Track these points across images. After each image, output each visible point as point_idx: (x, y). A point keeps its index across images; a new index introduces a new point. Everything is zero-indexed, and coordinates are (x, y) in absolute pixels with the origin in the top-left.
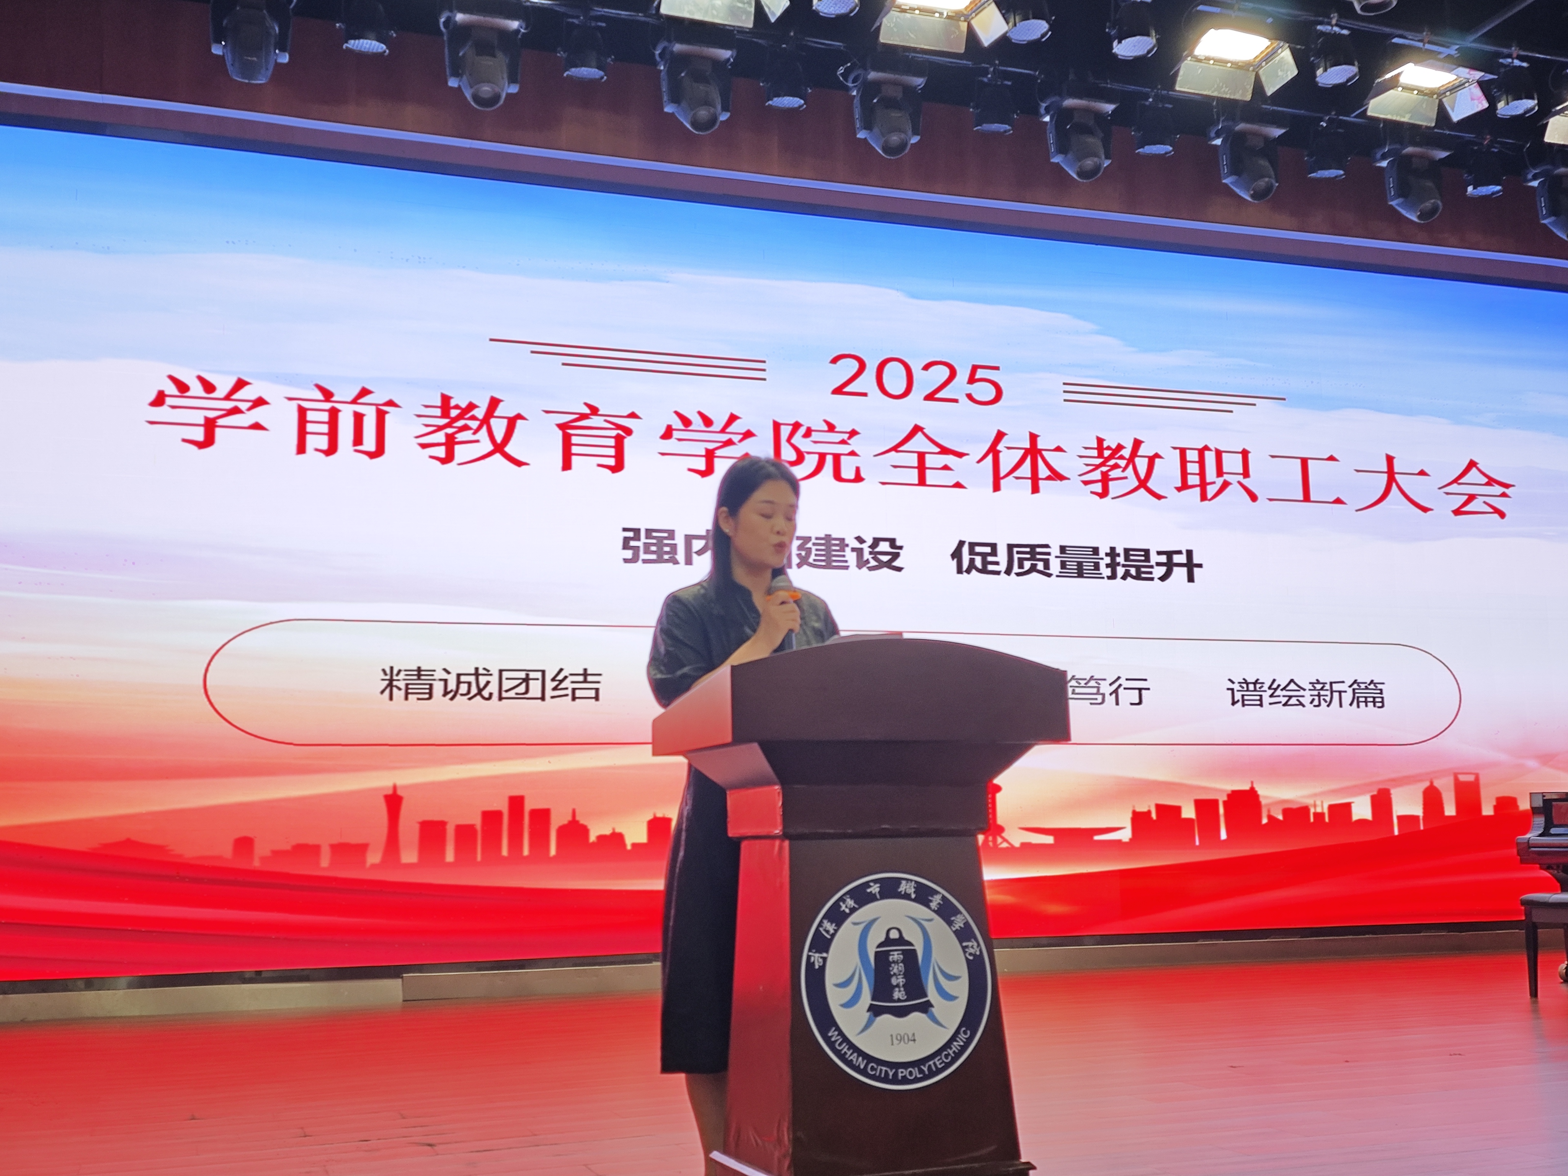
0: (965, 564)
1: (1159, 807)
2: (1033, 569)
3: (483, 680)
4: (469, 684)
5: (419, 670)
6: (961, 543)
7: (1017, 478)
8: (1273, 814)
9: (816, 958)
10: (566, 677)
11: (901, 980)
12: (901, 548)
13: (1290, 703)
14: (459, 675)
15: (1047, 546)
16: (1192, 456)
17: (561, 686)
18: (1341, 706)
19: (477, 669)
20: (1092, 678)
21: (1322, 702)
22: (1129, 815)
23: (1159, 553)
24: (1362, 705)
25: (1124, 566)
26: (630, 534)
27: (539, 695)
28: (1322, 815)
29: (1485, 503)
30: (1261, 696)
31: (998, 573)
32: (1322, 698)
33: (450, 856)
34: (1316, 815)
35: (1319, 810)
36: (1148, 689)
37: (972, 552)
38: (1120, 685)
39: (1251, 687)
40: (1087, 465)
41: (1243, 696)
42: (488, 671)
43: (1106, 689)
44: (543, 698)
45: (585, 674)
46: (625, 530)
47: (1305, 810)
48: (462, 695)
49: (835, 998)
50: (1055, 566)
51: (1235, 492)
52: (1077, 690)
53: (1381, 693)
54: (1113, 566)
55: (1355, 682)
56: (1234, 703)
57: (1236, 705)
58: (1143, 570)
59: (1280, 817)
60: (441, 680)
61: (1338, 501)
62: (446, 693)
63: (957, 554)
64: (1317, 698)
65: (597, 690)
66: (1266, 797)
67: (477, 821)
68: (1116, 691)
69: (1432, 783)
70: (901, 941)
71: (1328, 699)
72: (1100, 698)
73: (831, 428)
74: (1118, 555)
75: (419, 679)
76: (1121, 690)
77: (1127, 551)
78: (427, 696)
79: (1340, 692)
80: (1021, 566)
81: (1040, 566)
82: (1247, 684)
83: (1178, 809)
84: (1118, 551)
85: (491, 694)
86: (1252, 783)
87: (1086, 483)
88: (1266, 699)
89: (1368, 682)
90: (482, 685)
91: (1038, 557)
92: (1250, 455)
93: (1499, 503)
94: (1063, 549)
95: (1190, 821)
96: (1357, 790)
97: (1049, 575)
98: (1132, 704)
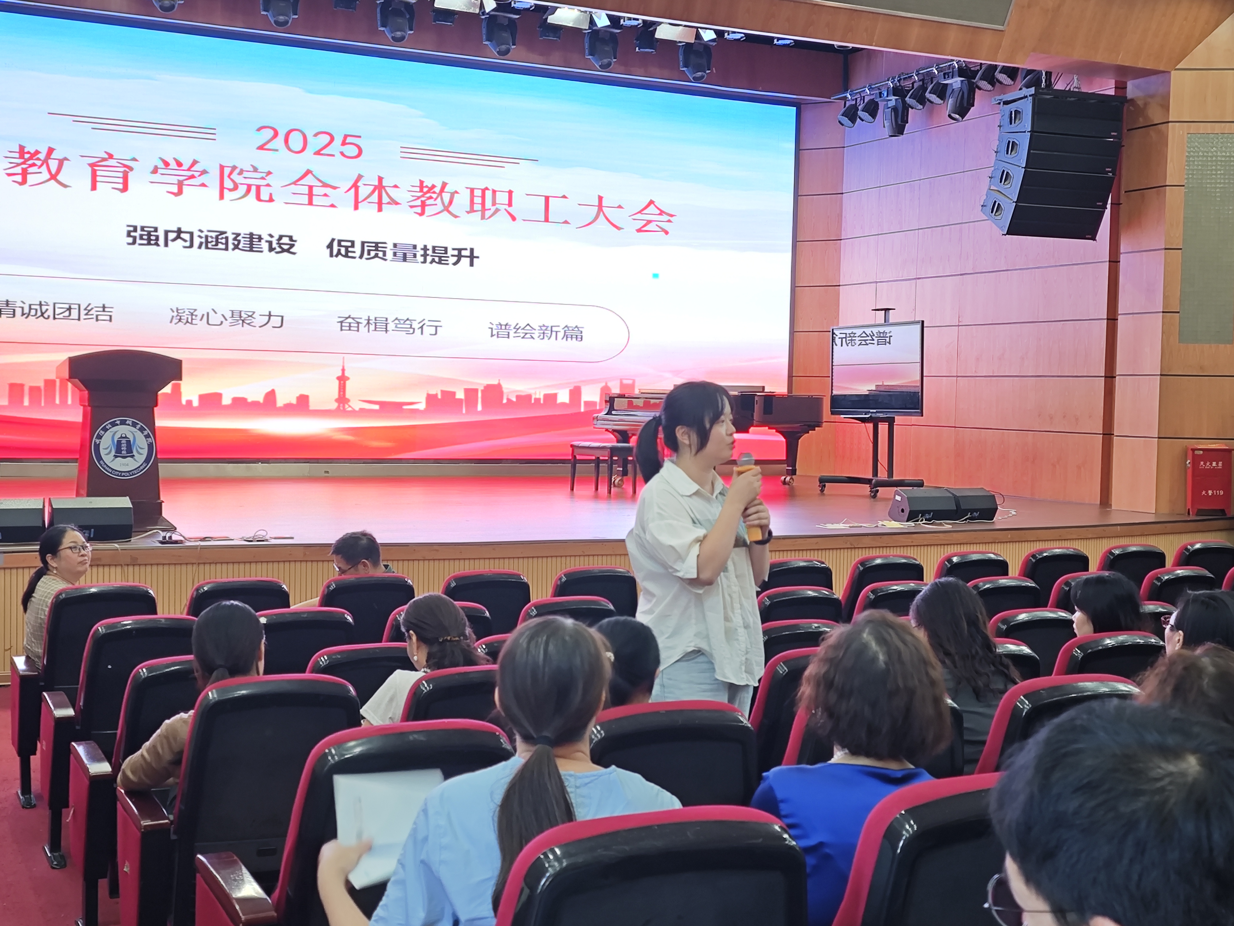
0: (335, 252)
1: (443, 392)
2: (376, 256)
3: (44, 308)
4: (36, 310)
5: (7, 301)
6: (333, 240)
7: (369, 203)
8: (510, 397)
9: (98, 441)
10: (92, 309)
11: (125, 449)
12: (295, 241)
13: (526, 337)
14: (30, 305)
15: (385, 243)
16: (478, 193)
17: (90, 313)
18: (556, 339)
19: (41, 302)
20: (408, 319)
21: (545, 337)
22: (425, 396)
23: (454, 249)
24: (569, 339)
25: (432, 256)
26: (132, 229)
27: (77, 318)
28: (539, 399)
29: (657, 225)
30: (509, 333)
31: (354, 258)
32: (545, 335)
33: (26, 403)
34: (535, 399)
35: (537, 396)
36: (441, 326)
37: (339, 245)
38: (424, 324)
39: (503, 327)
40: (413, 196)
41: (498, 332)
42: (47, 303)
43: (416, 325)
44: (79, 319)
45: (104, 307)
46: (128, 226)
47: (529, 397)
48: (32, 316)
49: (103, 452)
50: (390, 255)
51: (502, 216)
52: (399, 326)
53: (581, 333)
54: (425, 255)
55: (566, 326)
56: (492, 336)
57: (493, 337)
58: (443, 258)
59: (514, 399)
60: (20, 307)
61: (566, 222)
62: (23, 314)
63: (330, 246)
64: (542, 335)
65: (111, 316)
66: (507, 389)
67: (42, 384)
68: (422, 327)
69: (606, 384)
70: (126, 437)
71: (549, 335)
72: (411, 331)
73: (255, 170)
74: (428, 250)
75: (7, 306)
76: (424, 327)
77: (434, 248)
78: (12, 316)
79: (557, 332)
80: (369, 254)
81: (381, 254)
82: (501, 325)
83: (454, 394)
84: (428, 248)
85: (49, 316)
86: (499, 380)
87: (412, 207)
88: (512, 334)
89: (574, 326)
90: (43, 311)
91: (379, 249)
92: (513, 194)
93: (665, 225)
94: (395, 245)
95: (461, 400)
96: (561, 386)
97: (386, 260)
98: (431, 335)
